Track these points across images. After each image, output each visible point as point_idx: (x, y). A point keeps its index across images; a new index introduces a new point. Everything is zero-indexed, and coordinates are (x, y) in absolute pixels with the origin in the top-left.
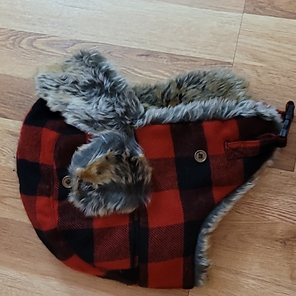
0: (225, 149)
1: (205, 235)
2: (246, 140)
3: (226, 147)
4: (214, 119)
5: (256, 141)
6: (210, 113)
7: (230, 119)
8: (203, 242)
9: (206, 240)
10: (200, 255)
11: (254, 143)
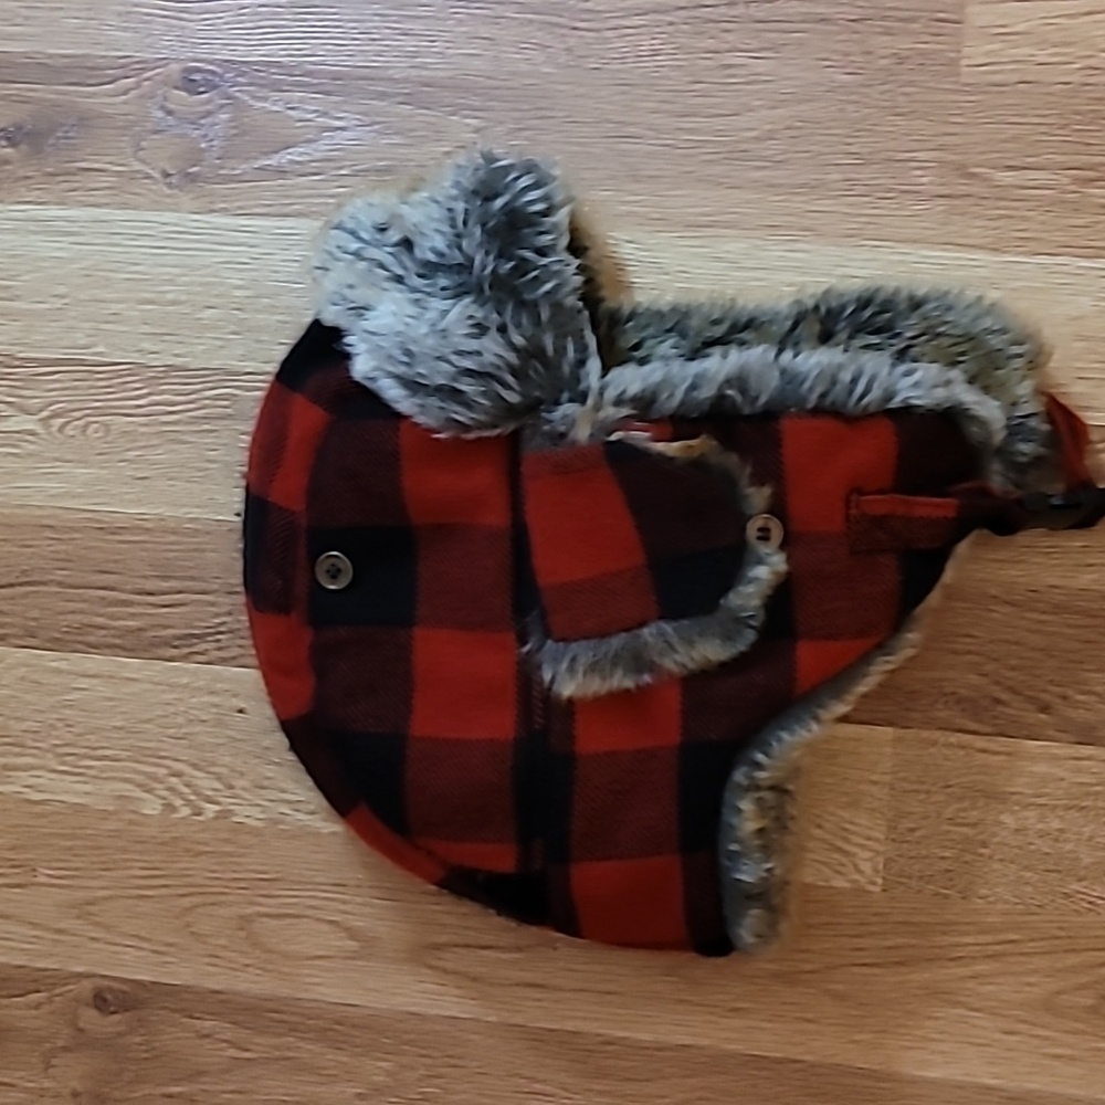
0: (848, 516)
1: (748, 789)
2: (915, 494)
3: (853, 512)
4: (818, 411)
5: (948, 500)
6: (811, 389)
7: (872, 415)
8: (740, 811)
9: (746, 805)
10: (734, 847)
11: (938, 506)
